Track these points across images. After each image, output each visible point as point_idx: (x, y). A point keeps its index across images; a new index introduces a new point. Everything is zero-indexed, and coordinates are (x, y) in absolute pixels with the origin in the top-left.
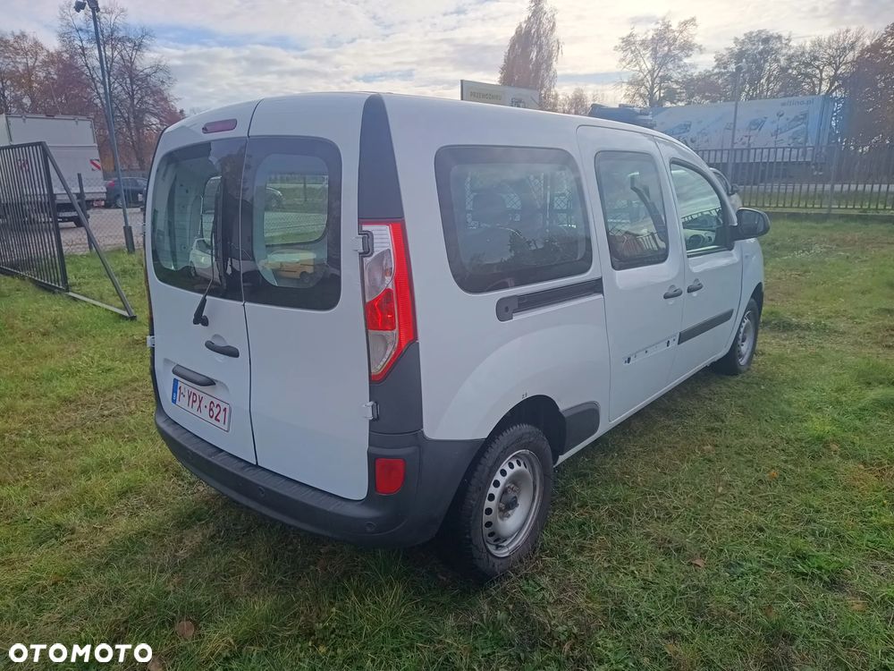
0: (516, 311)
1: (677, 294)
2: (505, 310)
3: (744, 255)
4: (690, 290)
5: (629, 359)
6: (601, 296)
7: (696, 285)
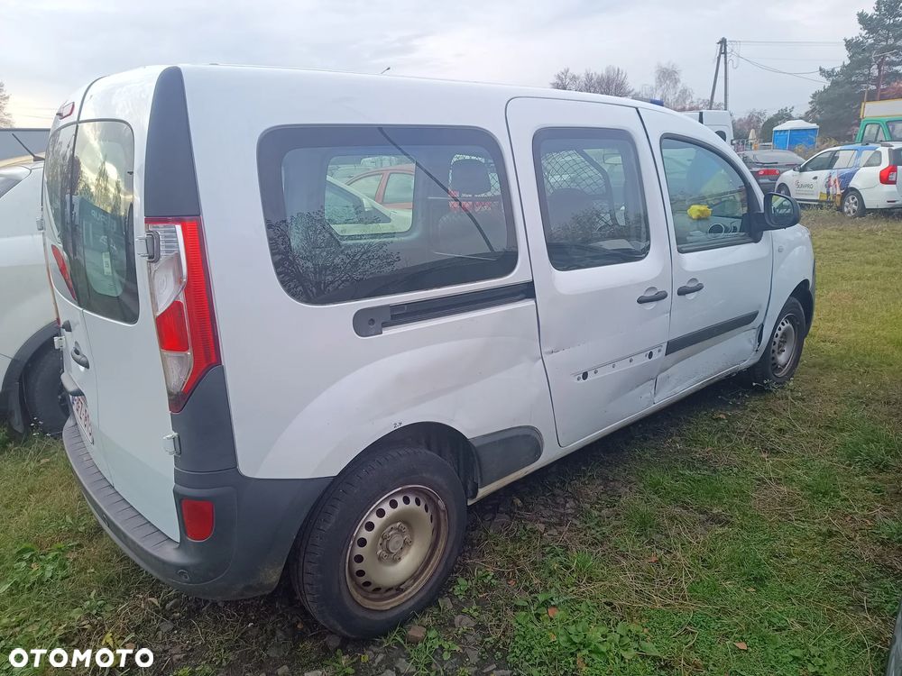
0: (386, 325)
1: (661, 297)
2: (367, 324)
3: (776, 248)
4: (682, 292)
5: (585, 376)
6: (531, 302)
7: (693, 285)
